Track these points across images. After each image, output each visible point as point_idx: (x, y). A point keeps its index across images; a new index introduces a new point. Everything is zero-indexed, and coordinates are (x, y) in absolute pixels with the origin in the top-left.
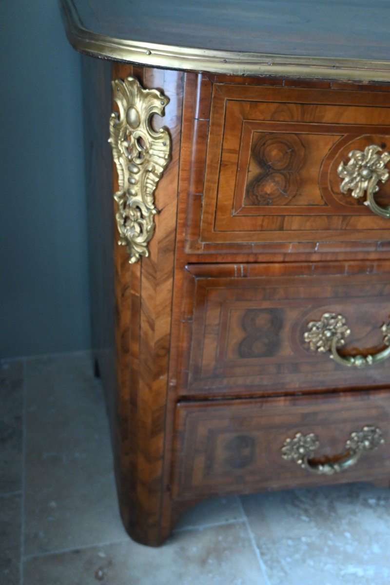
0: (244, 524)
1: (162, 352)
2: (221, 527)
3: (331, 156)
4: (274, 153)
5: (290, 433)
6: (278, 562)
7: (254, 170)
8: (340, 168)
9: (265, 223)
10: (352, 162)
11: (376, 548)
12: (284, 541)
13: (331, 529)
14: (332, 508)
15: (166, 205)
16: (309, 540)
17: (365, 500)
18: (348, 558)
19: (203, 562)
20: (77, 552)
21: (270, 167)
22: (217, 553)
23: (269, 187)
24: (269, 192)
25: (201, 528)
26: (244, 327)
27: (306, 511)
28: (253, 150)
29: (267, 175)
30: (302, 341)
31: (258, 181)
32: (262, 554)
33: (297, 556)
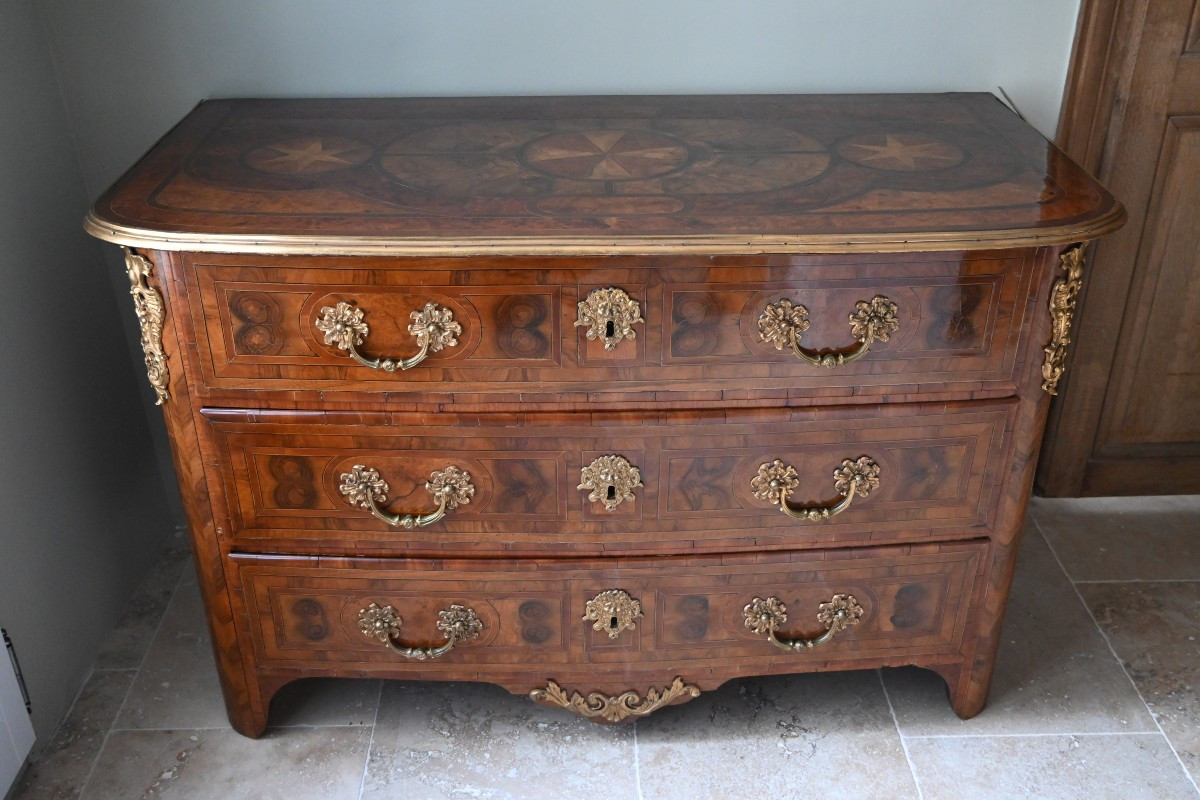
0: (370, 729)
1: (203, 496)
2: (339, 729)
3: (304, 311)
4: (251, 309)
5: (362, 601)
6: (386, 770)
7: (236, 324)
8: (317, 322)
9: (262, 371)
10: (326, 318)
11: (512, 773)
12: (406, 752)
13: (471, 748)
14: (487, 726)
15: (172, 352)
16: (436, 755)
17: (535, 724)
18: (471, 777)
19: (300, 759)
20: (170, 732)
21: (250, 321)
22: (321, 753)
23: (256, 339)
24: (257, 342)
25: (316, 727)
26: (273, 475)
27: (452, 726)
28: (231, 306)
29: (250, 328)
30: (340, 493)
31: (242, 334)
32: (372, 761)
33: (412, 768)
